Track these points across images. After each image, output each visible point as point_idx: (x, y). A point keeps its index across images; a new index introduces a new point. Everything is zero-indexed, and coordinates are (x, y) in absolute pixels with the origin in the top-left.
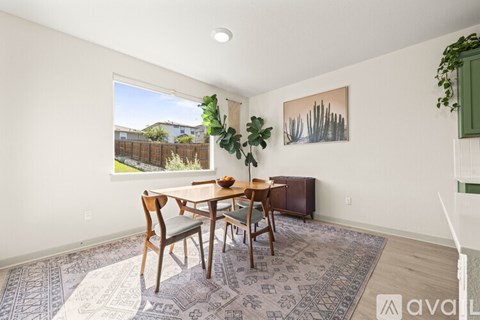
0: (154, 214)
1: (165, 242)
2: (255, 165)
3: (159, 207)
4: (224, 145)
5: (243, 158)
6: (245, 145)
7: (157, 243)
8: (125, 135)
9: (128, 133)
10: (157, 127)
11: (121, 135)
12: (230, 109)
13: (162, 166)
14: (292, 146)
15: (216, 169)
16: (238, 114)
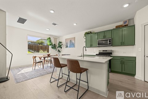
0: (34, 59)
1: (36, 63)
2: (60, 52)
3: (35, 58)
4: (52, 48)
5: (57, 50)
6: (57, 48)
7: (35, 63)
8: (30, 43)
9: (31, 42)
10: (41, 40)
11: (29, 43)
12: (54, 40)
13: (39, 52)
14: (67, 48)
15: (51, 53)
16: (56, 41)
